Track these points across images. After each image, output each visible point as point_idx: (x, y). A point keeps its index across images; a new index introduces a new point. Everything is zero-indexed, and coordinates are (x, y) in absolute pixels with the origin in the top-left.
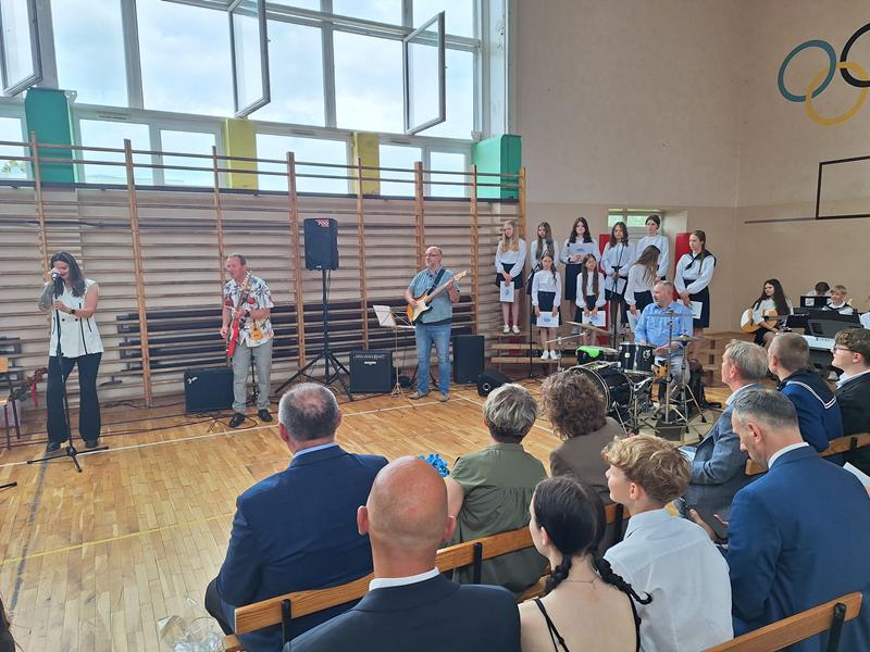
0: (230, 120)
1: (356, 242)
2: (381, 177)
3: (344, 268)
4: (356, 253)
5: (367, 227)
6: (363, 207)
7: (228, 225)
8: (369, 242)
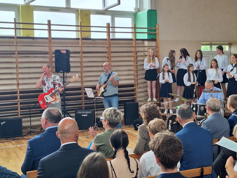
0: (22, 6)
1: (78, 59)
2: (91, 30)
3: (73, 72)
4: (79, 64)
5: (84, 53)
6: (82, 43)
7: (20, 53)
8: (84, 60)
